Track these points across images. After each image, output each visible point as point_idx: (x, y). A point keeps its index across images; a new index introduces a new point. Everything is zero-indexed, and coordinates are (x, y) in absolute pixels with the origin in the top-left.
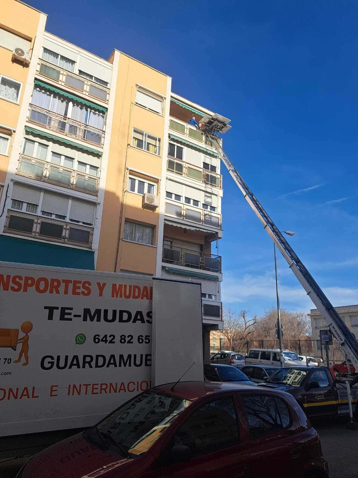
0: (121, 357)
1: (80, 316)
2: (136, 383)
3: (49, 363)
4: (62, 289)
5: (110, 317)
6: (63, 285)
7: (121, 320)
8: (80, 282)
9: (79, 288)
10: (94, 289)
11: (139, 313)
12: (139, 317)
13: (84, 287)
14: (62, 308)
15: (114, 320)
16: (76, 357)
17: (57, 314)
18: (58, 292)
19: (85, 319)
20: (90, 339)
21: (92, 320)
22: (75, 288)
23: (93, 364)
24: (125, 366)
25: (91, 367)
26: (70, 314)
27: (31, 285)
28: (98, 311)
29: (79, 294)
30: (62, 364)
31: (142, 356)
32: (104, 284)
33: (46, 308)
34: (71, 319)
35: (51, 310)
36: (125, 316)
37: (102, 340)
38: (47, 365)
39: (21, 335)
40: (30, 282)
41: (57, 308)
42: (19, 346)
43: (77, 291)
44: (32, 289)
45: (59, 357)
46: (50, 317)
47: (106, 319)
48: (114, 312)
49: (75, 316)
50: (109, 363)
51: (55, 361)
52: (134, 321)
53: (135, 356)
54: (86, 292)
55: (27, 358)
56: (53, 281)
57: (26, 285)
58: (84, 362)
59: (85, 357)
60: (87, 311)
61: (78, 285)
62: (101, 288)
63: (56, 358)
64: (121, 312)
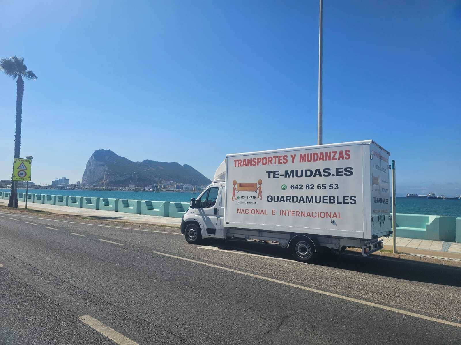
0: (307, 197)
1: (283, 175)
2: (317, 213)
3: (270, 199)
4: (273, 161)
5: (299, 174)
6: (274, 159)
7: (306, 176)
8: (281, 156)
9: (281, 160)
10: (290, 159)
11: (318, 170)
12: (318, 173)
13: (285, 159)
14: (274, 172)
15: (301, 176)
16: (282, 197)
17: (272, 175)
18: (271, 164)
19: (286, 177)
20: (289, 187)
21: (289, 177)
22: (280, 160)
23: (291, 200)
24: (310, 202)
25: (290, 202)
26: (278, 174)
27: (260, 162)
28: (292, 172)
29: (282, 163)
30: (276, 200)
31: (320, 197)
32: (295, 155)
33: (267, 172)
34: (278, 177)
35: (269, 173)
36: (309, 173)
37: (295, 188)
38: (270, 200)
39: (258, 186)
40: (259, 160)
41: (272, 172)
42: (258, 191)
43: (281, 161)
44: (260, 164)
45: (274, 196)
46: (269, 177)
47: (297, 176)
48: (302, 171)
49: (280, 175)
50: (300, 201)
51: (273, 198)
52: (315, 176)
53: (316, 197)
54: (285, 161)
55: (261, 196)
56: (269, 158)
57: (258, 162)
58: (287, 199)
59: (287, 197)
60: (286, 172)
61: (281, 158)
62: (293, 158)
63: (273, 197)
64: (306, 171)
